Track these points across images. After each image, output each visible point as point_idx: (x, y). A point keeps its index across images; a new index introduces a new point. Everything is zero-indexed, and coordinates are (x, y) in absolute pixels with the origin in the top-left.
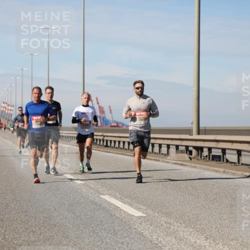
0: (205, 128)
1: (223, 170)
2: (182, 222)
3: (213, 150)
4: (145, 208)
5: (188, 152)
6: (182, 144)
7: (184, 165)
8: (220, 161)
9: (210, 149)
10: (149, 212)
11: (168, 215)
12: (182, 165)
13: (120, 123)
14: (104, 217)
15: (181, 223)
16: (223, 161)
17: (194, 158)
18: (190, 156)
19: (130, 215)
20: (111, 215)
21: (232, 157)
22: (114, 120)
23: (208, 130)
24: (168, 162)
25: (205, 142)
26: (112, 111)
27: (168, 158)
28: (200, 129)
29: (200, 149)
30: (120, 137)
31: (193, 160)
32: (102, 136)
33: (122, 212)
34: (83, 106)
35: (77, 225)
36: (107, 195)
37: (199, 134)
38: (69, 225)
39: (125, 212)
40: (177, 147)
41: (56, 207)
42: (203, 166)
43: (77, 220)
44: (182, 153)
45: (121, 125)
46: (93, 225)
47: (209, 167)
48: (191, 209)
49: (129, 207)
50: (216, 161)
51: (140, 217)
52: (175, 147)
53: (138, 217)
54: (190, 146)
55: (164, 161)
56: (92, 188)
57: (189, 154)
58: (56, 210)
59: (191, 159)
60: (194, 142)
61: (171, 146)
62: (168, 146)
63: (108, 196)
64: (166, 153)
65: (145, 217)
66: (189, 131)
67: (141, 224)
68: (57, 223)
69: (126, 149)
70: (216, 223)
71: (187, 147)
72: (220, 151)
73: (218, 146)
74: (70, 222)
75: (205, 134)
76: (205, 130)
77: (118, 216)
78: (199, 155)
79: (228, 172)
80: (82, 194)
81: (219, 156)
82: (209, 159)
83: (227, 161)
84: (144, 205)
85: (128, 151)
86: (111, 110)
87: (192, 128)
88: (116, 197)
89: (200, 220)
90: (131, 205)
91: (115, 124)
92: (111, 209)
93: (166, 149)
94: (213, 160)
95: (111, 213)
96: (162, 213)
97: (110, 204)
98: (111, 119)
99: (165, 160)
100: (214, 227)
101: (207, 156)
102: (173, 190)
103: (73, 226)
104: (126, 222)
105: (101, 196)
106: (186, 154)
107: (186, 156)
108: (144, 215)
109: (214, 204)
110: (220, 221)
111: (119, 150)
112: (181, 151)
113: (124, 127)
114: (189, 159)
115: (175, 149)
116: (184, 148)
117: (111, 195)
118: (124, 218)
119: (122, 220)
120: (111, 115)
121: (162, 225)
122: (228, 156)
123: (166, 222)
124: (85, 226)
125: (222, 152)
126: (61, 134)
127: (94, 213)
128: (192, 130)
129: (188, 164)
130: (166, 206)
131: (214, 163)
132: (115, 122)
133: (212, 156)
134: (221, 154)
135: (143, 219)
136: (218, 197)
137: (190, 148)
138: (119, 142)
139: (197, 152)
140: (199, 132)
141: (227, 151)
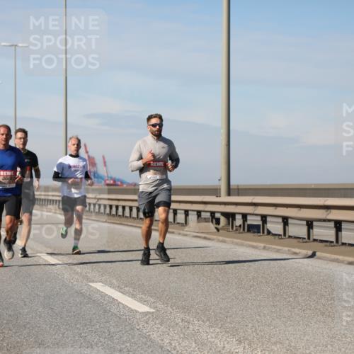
0: (238, 186)
1: (262, 245)
2: (205, 320)
3: (249, 218)
4: (153, 300)
5: (214, 221)
6: (206, 209)
7: (209, 239)
8: (259, 232)
9: (245, 216)
10: (160, 305)
11: (186, 309)
12: (205, 238)
13: (119, 180)
14: (94, 314)
15: (203, 321)
16: (263, 232)
17: (223, 228)
18: (217, 226)
19: (132, 310)
20: (105, 311)
21: (275, 227)
22: (109, 176)
23: (241, 189)
24: (186, 235)
25: (239, 207)
26: (107, 164)
27: (187, 229)
28: (231, 187)
29: (230, 216)
30: (119, 200)
31: (221, 231)
32: (95, 198)
33: (121, 306)
34: (71, 156)
35: (55, 326)
36: (100, 282)
37: (229, 194)
38: (45, 326)
39: (125, 307)
40: (199, 213)
41: (26, 300)
42: (235, 240)
43: (56, 319)
44: (206, 222)
45: (119, 183)
46: (78, 326)
47: (243, 241)
48: (218, 302)
49: (130, 299)
50: (254, 232)
51: (147, 313)
52: (195, 213)
53: (143, 313)
54: (218, 212)
55: (180, 234)
56: (77, 273)
57: (216, 224)
58: (25, 305)
59: (218, 230)
60: (223, 206)
61: (190, 212)
62: (187, 213)
63: (100, 284)
64: (184, 222)
65: (153, 313)
66: (215, 191)
67: (147, 323)
68: (28, 323)
69: (126, 217)
70: (253, 320)
71: (213, 213)
72: (259, 218)
73: (256, 212)
74: (46, 321)
75: (238, 195)
76: (238, 189)
77: (115, 311)
78: (229, 224)
79: (269, 248)
80: (63, 281)
81: (258, 226)
82: (244, 229)
83: (269, 233)
84: (151, 297)
85: (130, 220)
86: (105, 163)
87: (220, 186)
88: (112, 285)
89: (231, 316)
90: (133, 296)
91: (112, 182)
92: (106, 302)
93: (183, 216)
94: (249, 231)
95: (105, 307)
96: (178, 308)
97: (104, 295)
98: (106, 175)
99: (182, 232)
100: (250, 325)
101: (240, 226)
102: (193, 274)
103: (50, 328)
104: (126, 320)
105: (91, 284)
106: (211, 223)
107: (212, 226)
108: (152, 310)
109: (250, 293)
110: (258, 317)
111: (116, 218)
112: (205, 218)
113: (125, 186)
114: (215, 230)
115: (196, 216)
116: (209, 214)
117: (105, 283)
118: (123, 315)
119: (120, 318)
120: (105, 169)
121: (177, 324)
122: (269, 226)
123: (183, 320)
124: (67, 327)
125: (262, 220)
126: (36, 197)
127: (81, 308)
128: (220, 189)
129: (215, 237)
130: (183, 296)
131: (250, 235)
132: (111, 178)
133: (248, 225)
134: (260, 223)
135: (150, 315)
136: (255, 284)
137: (217, 215)
138: (117, 207)
139: (227, 221)
140: (229, 192)
141: (268, 219)
